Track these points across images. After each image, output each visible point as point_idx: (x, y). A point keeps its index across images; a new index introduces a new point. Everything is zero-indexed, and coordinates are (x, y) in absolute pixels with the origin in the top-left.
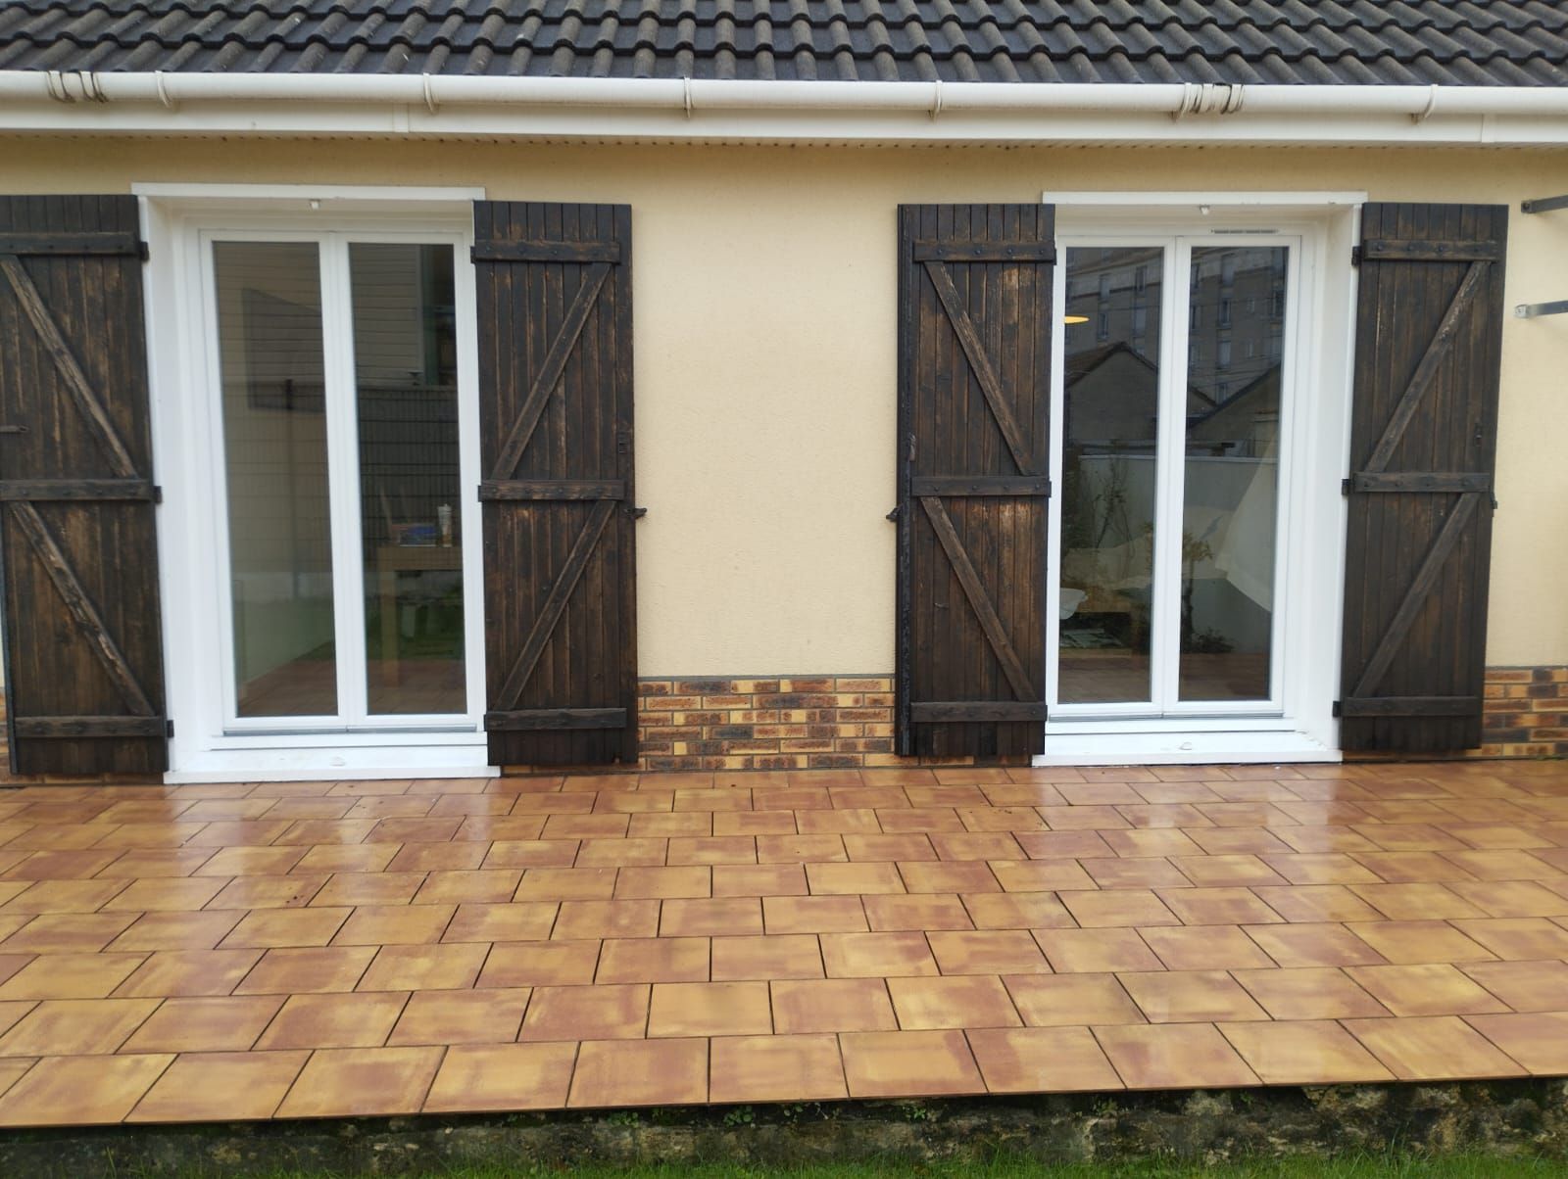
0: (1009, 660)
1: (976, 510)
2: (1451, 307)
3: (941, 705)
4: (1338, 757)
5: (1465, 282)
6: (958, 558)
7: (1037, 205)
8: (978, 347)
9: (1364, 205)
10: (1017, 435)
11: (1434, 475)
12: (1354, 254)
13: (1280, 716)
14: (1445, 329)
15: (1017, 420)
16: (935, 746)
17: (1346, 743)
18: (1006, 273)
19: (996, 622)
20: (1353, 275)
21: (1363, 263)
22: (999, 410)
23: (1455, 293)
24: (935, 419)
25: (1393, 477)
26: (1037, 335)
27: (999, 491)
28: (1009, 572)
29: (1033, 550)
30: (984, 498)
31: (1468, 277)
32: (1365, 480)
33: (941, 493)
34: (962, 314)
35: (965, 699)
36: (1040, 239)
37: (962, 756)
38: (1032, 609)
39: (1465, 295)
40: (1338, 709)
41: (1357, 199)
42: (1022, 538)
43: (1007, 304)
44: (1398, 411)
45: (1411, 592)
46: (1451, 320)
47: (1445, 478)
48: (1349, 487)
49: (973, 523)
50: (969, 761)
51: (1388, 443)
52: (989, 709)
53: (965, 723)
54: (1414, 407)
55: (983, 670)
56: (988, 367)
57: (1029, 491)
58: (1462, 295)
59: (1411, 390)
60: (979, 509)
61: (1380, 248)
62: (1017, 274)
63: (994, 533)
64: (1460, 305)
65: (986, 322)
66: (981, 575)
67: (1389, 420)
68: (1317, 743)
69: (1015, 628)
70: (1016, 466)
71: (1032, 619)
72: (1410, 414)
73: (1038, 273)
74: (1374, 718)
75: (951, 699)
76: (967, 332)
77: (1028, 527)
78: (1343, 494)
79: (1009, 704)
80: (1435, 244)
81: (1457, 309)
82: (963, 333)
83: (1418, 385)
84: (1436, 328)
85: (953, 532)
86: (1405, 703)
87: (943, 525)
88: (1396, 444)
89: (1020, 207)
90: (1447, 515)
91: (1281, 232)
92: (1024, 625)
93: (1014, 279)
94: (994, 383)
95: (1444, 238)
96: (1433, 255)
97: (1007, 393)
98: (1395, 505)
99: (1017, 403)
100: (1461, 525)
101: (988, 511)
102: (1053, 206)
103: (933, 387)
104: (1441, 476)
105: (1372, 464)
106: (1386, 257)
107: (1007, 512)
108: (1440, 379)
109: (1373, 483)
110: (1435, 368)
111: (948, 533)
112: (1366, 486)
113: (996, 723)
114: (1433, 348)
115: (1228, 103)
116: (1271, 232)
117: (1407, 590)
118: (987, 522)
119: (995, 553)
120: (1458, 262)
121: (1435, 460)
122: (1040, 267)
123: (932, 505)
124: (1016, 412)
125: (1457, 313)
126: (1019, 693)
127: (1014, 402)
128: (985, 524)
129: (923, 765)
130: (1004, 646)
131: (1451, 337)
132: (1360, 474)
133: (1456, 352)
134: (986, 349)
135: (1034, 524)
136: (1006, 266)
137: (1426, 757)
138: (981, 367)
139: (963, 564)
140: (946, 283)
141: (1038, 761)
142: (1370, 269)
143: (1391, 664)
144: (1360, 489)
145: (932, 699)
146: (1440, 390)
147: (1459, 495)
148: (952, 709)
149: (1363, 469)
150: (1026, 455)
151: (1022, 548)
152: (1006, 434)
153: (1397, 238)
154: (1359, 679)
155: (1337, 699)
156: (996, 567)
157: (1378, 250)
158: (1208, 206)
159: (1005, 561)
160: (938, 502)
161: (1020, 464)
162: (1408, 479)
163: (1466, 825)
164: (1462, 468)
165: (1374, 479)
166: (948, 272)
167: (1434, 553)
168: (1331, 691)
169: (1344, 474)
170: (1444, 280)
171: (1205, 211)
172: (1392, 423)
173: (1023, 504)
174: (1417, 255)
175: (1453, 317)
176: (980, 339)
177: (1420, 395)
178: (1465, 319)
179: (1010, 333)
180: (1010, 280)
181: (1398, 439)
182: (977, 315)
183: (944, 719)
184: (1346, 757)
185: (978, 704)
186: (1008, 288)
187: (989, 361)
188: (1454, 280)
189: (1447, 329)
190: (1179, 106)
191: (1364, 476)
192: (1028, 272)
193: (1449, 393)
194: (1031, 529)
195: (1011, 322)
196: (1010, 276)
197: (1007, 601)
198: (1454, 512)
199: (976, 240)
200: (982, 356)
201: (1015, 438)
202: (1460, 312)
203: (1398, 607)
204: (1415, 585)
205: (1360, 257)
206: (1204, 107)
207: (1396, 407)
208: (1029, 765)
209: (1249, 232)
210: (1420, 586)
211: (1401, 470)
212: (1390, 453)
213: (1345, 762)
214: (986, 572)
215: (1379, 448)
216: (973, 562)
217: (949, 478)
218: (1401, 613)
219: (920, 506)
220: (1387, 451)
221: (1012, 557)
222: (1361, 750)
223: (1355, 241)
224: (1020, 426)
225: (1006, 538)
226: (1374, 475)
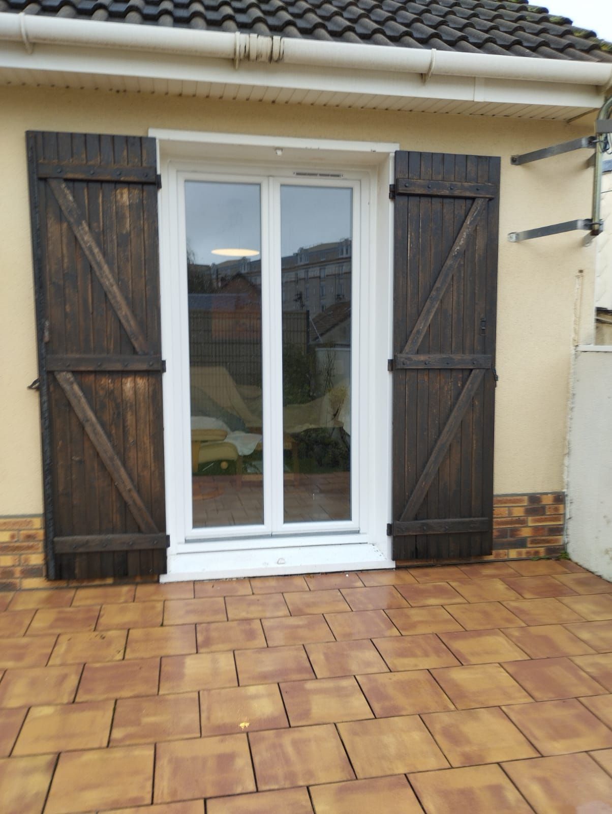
0: (134, 501)
1: (102, 382)
2: (461, 231)
3: (78, 538)
4: (392, 565)
5: (470, 214)
6: (88, 421)
7: (141, 138)
8: (96, 250)
9: (396, 152)
10: (132, 323)
11: (452, 356)
12: (390, 191)
13: (358, 532)
14: (457, 248)
15: (133, 312)
16: (77, 571)
17: (396, 555)
18: (118, 191)
19: (122, 471)
20: (390, 206)
21: (396, 197)
22: (117, 302)
23: (464, 222)
24: (65, 309)
25: (422, 358)
26: (147, 243)
27: (118, 367)
28: (132, 431)
29: (151, 413)
30: (110, 373)
31: (473, 210)
32: (402, 360)
33: (71, 368)
34: (81, 224)
35: (100, 532)
36: (144, 164)
37: (103, 576)
38: (152, 461)
39: (470, 223)
40: (391, 530)
41: (390, 148)
42: (142, 405)
43: (120, 218)
44: (425, 309)
45: (439, 443)
46: (461, 241)
47: (460, 359)
48: (393, 365)
49: (101, 393)
50: (110, 581)
51: (418, 332)
52: (119, 540)
53: (101, 552)
54: (437, 306)
55: (114, 511)
56: (106, 268)
57: (144, 367)
58: (468, 223)
59: (434, 293)
60: (106, 382)
61: (407, 185)
62: (127, 193)
63: (119, 400)
64: (467, 230)
65: (103, 230)
66: (109, 436)
67: (419, 316)
68: (380, 553)
69: (139, 476)
70: (134, 348)
71: (153, 469)
72: (434, 310)
73: (145, 193)
74: (416, 536)
75: (89, 533)
76: (87, 239)
77: (147, 395)
78: (388, 370)
79: (137, 535)
80: (447, 184)
81: (465, 234)
82: (83, 239)
83: (438, 289)
84: (451, 248)
85: (83, 400)
86: (437, 524)
87: (75, 395)
88: (423, 334)
89: (127, 139)
90: (463, 386)
91: (345, 176)
92: (146, 474)
93: (125, 197)
94: (112, 280)
95: (455, 181)
96: (446, 192)
97: (123, 288)
98: (426, 378)
99: (132, 297)
100: (472, 393)
101: (113, 382)
102: (154, 139)
103: (61, 283)
104: (457, 357)
105: (407, 348)
106: (412, 192)
107: (128, 384)
108: (455, 287)
109: (408, 362)
110: (450, 276)
111: (79, 401)
112: (404, 364)
113: (127, 552)
114: (449, 262)
115: (272, 52)
116: (338, 176)
117: (436, 442)
118: (112, 392)
119: (119, 416)
120: (466, 198)
121: (454, 345)
122: (146, 188)
123: (65, 378)
124: (131, 304)
125: (465, 236)
126: (143, 527)
127: (130, 296)
128: (110, 393)
129: (71, 585)
130: (130, 491)
131: (463, 254)
132: (399, 355)
133: (466, 266)
134: (105, 254)
135: (151, 393)
136: (118, 186)
137: (454, 561)
138: (101, 268)
139: (92, 425)
140: (66, 196)
141: (163, 579)
142: (402, 200)
143: (427, 496)
144: (399, 367)
145: (72, 533)
146: (455, 294)
147: (471, 370)
148: (88, 542)
149: (401, 352)
150: (140, 338)
151: (142, 412)
152: (123, 321)
153: (420, 179)
154: (404, 506)
155: (390, 523)
156: (121, 427)
157: (406, 186)
158: (281, 149)
159: (129, 422)
160: (69, 375)
161: (136, 346)
162: (433, 359)
163: (466, 633)
164: (473, 351)
165: (409, 359)
166: (69, 188)
167: (454, 414)
168: (386, 517)
169: (389, 356)
170: (456, 213)
171: (279, 153)
172: (421, 318)
173: (142, 377)
174: (434, 191)
175: (462, 239)
176: (99, 244)
177: (440, 297)
178: (472, 239)
179: (124, 241)
180: (122, 197)
181: (426, 328)
182: (95, 225)
183: (81, 550)
184: (399, 564)
185: (110, 536)
186: (120, 204)
187: (107, 262)
188: (463, 212)
189: (458, 248)
190: (233, 51)
191: (402, 357)
192: (136, 192)
193: (462, 296)
194: (148, 397)
195: (124, 232)
196: (122, 194)
197: (132, 454)
198: (468, 383)
199: (91, 163)
200: (100, 257)
201: (131, 325)
202: (467, 235)
203: (429, 455)
204: (441, 438)
205: (395, 193)
206: (253, 55)
207: (425, 304)
208: (158, 581)
209: (321, 175)
210: (446, 437)
211: (429, 352)
212: (420, 340)
213: (397, 568)
214: (114, 431)
215: (411, 337)
216: (103, 425)
217: (78, 356)
218: (432, 458)
219: (55, 379)
220: (418, 338)
221: (134, 420)
222: (407, 559)
223: (391, 181)
224: (135, 315)
225: (128, 405)
226: (409, 356)
